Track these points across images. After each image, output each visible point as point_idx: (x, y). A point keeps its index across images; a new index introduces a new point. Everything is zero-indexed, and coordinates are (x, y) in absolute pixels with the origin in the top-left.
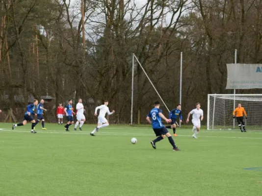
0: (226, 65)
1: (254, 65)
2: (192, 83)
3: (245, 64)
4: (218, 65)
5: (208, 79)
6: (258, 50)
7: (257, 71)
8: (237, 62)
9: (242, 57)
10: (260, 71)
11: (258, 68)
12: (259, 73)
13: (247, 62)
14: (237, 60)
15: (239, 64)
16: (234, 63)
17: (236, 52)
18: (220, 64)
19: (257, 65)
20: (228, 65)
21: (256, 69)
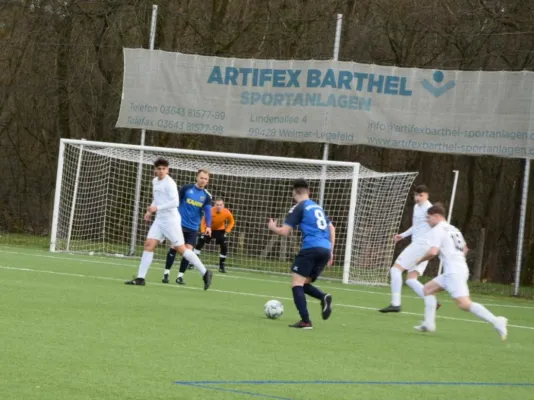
0: (120, 52)
1: (206, 58)
2: (11, 99)
3: (178, 54)
4: (97, 48)
5: (63, 89)
6: (222, 13)
7: (211, 79)
8: (157, 47)
9: (169, 31)
10: (219, 80)
11: (217, 70)
12: (215, 84)
13: (185, 49)
14: (156, 38)
15: (160, 52)
16: (146, 46)
17: (154, 13)
18: (101, 46)
19: (214, 60)
20: (126, 50)
21: (209, 72)
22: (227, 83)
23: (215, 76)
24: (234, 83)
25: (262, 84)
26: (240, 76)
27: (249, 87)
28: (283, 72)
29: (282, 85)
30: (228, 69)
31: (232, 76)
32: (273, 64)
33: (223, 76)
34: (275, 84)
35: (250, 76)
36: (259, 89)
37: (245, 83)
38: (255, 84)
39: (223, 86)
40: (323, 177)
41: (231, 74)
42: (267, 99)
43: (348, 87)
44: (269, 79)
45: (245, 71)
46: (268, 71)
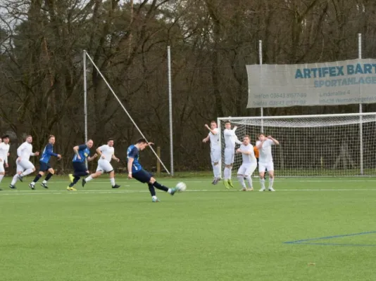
0: (245, 68)
1: (292, 66)
2: (190, 98)
3: (276, 65)
4: (232, 67)
5: (216, 92)
6: (298, 40)
7: (297, 76)
8: (264, 62)
9: (270, 53)
10: (301, 76)
11: (299, 71)
12: (299, 78)
13: (279, 62)
14: (263, 58)
15: (266, 65)
16: (258, 63)
17: (260, 45)
18: (235, 65)
19: (296, 66)
20: (247, 66)
21: (295, 73)
22: (305, 77)
23: (299, 74)
24: (309, 77)
25: (324, 76)
26: (312, 73)
27: (318, 78)
28: (334, 68)
29: (335, 75)
30: (305, 70)
31: (307, 73)
32: (327, 65)
33: (303, 74)
34: (331, 75)
35: (317, 72)
36: (323, 79)
37: (315, 76)
38: (320, 76)
39: (304, 79)
40: (361, 122)
41: (307, 72)
42: (328, 83)
43: (370, 72)
44: (327, 72)
45: (314, 70)
46: (326, 69)
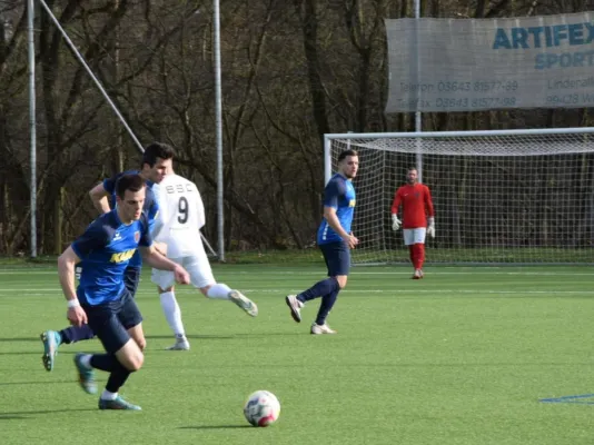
1: (485, 21)
7: (497, 45)
8: (423, 14)
10: (506, 44)
11: (501, 33)
12: (502, 50)
16: (412, 15)
19: (494, 23)
21: (492, 38)
22: (516, 46)
23: (501, 40)
24: (525, 46)
25: (557, 44)
26: (531, 37)
27: (544, 49)
28: (579, 26)
29: (580, 42)
30: (515, 31)
31: (521, 38)
32: (565, 20)
33: (510, 38)
34: (573, 42)
35: (542, 36)
36: (555, 50)
37: (537, 43)
38: (549, 44)
39: (513, 51)
41: (520, 36)
42: (566, 60)
44: (564, 36)
45: (536, 31)
46: (561, 27)
